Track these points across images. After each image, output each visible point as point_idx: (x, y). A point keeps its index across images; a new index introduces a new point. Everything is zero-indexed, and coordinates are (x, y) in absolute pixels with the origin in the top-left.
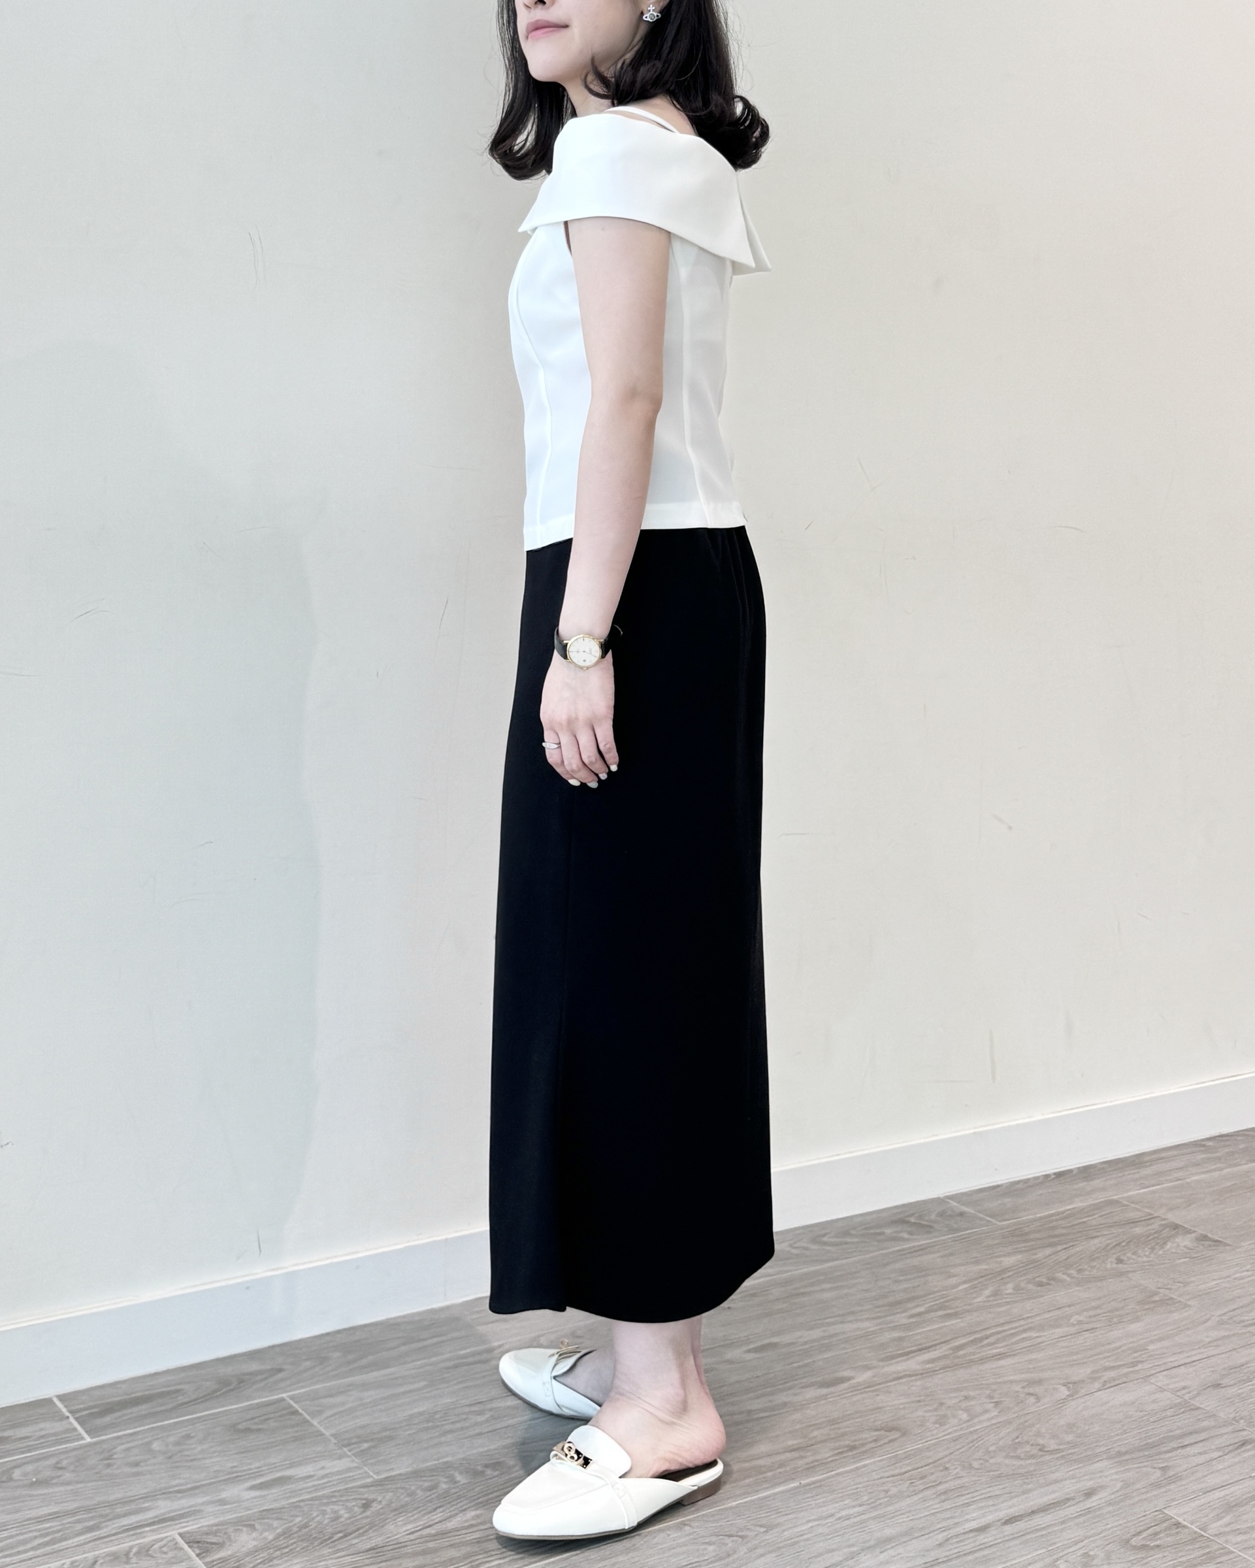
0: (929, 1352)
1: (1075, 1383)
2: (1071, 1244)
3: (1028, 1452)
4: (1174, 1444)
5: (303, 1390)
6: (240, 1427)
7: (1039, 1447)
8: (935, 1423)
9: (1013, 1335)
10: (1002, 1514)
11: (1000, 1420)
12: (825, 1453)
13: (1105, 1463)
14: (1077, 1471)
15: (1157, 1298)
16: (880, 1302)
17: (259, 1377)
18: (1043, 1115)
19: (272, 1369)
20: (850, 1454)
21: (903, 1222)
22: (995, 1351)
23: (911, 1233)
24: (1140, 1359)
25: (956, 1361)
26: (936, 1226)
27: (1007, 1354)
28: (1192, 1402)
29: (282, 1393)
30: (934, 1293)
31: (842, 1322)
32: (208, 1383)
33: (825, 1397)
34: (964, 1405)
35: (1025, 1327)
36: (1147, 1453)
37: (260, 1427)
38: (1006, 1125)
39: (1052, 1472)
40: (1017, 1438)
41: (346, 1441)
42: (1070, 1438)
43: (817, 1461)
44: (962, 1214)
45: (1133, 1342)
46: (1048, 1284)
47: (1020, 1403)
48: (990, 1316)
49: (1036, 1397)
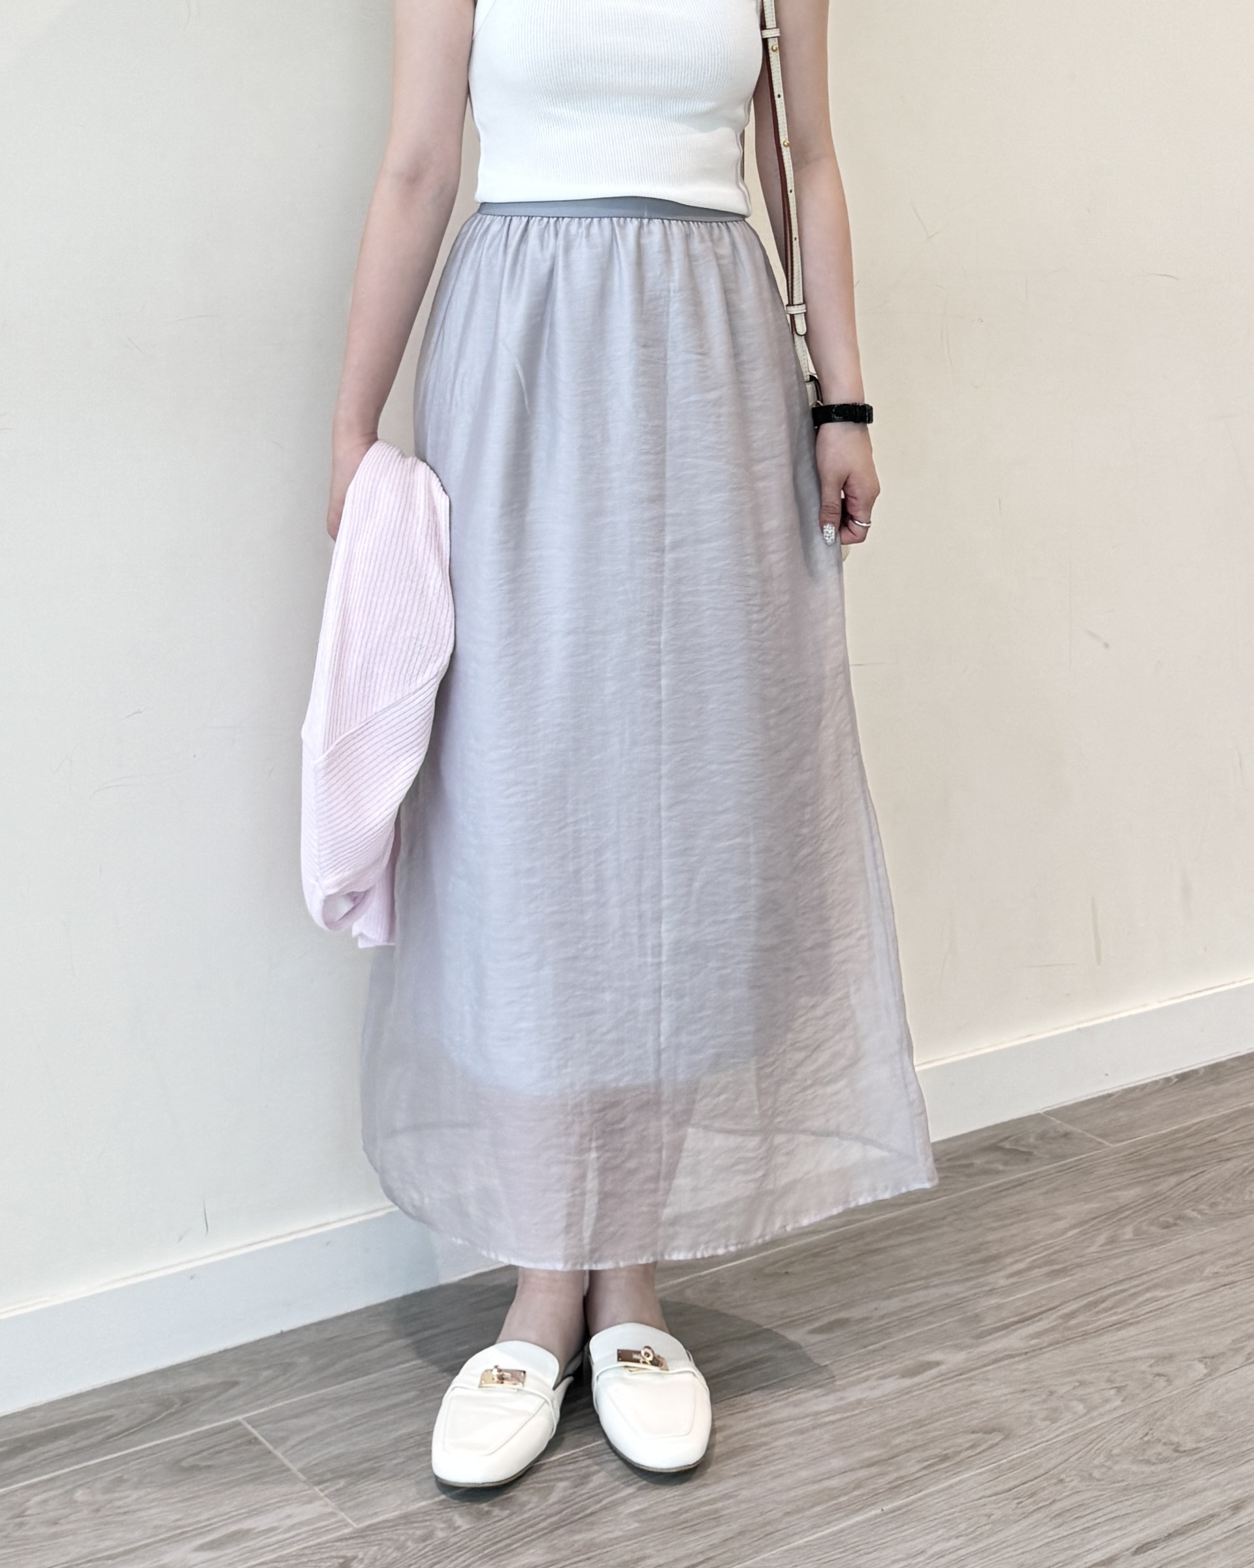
0: (1033, 1322)
1: (1213, 1357)
2: (1199, 1171)
3: (1160, 1454)
5: (262, 1410)
6: (184, 1464)
7: (1173, 1447)
9: (1135, 1295)
10: (1132, 1540)
11: (1121, 1412)
12: (911, 1466)
14: (1220, 1478)
16: (973, 1257)
17: (208, 1394)
18: (1159, 1002)
19: (224, 1383)
20: (943, 1466)
21: (995, 1148)
22: (1115, 1318)
23: (1006, 1163)
25: (1068, 1334)
26: (1035, 1152)
27: (1130, 1321)
29: (236, 1415)
30: (1035, 1243)
31: (926, 1288)
32: (143, 1406)
33: (908, 1391)
34: (1080, 1392)
35: (1149, 1284)
37: (210, 1463)
38: (1116, 1017)
39: (1191, 1480)
40: (1147, 1434)
41: (318, 1477)
42: (1209, 1432)
43: (901, 1478)
44: (1066, 1135)
46: (1175, 1225)
47: (1147, 1387)
48: (1106, 1270)
49: (1166, 1378)
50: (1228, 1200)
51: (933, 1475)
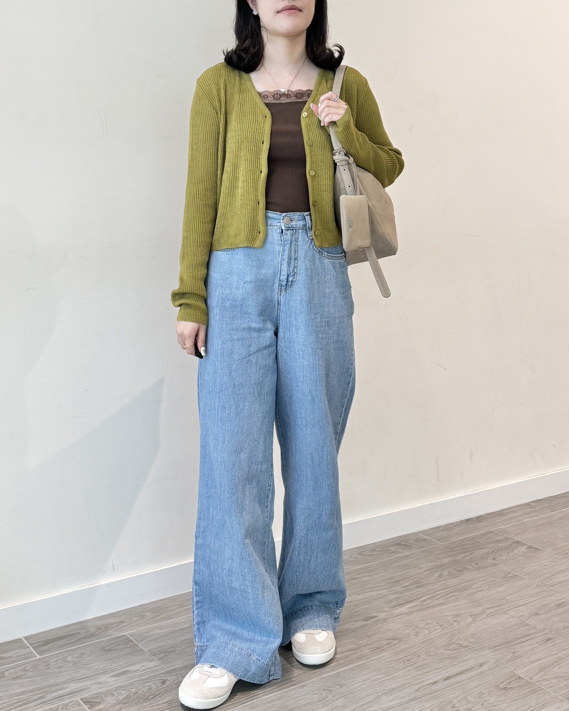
0: (411, 603)
1: (475, 615)
2: (472, 552)
3: (454, 647)
4: (518, 641)
5: (134, 631)
6: (107, 649)
7: (459, 645)
8: (414, 635)
9: (448, 594)
10: (443, 676)
11: (442, 633)
12: (366, 651)
13: (488, 651)
14: (476, 655)
15: (510, 575)
16: (389, 581)
17: (115, 625)
18: (458, 495)
19: (120, 621)
20: (376, 651)
21: (398, 544)
22: (439, 602)
23: (402, 549)
24: (502, 603)
25: (423, 607)
26: (413, 546)
27: (446, 603)
28: (526, 622)
29: (125, 632)
30: (413, 576)
31: (372, 591)
32: (92, 629)
33: (366, 626)
34: (426, 627)
35: (453, 590)
36: (506, 646)
37: (115, 648)
38: (443, 499)
39: (465, 656)
40: (450, 641)
41: (154, 653)
42: (472, 640)
43: (362, 655)
44: (425, 540)
45: (500, 596)
46: (463, 571)
47: (451, 625)
48: (437, 586)
49: (457, 622)
50: (482, 562)
51: (374, 654)
